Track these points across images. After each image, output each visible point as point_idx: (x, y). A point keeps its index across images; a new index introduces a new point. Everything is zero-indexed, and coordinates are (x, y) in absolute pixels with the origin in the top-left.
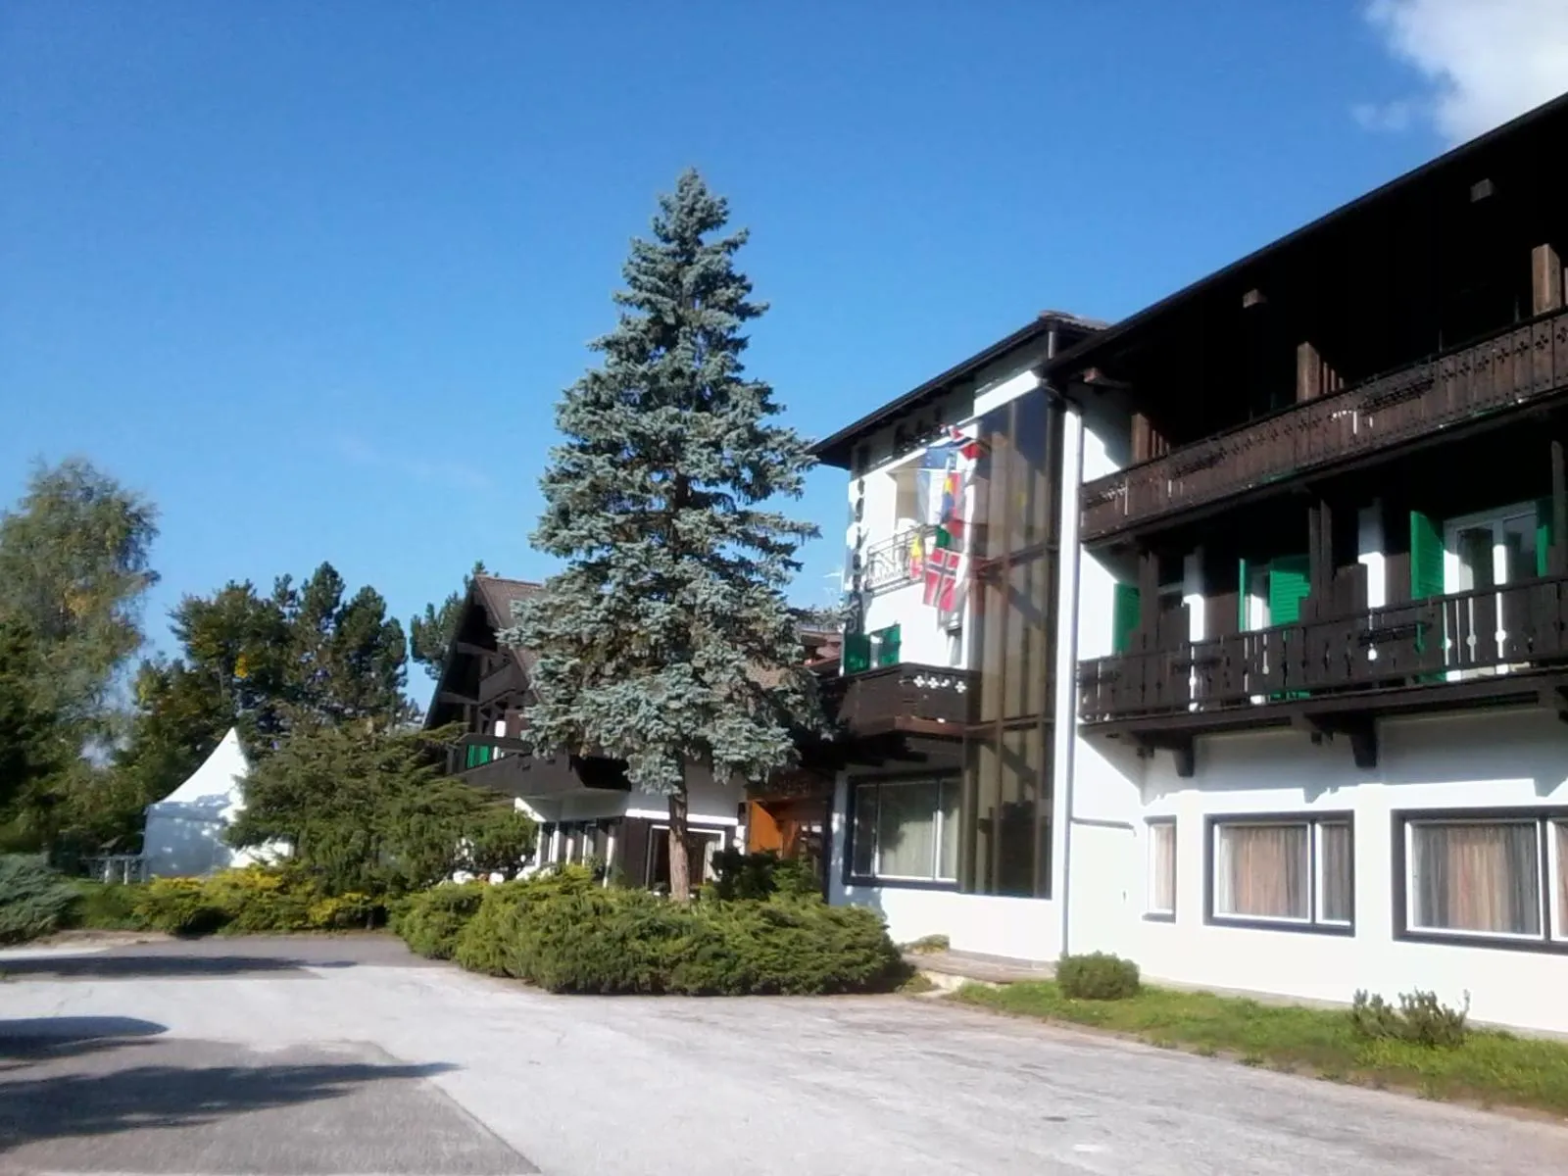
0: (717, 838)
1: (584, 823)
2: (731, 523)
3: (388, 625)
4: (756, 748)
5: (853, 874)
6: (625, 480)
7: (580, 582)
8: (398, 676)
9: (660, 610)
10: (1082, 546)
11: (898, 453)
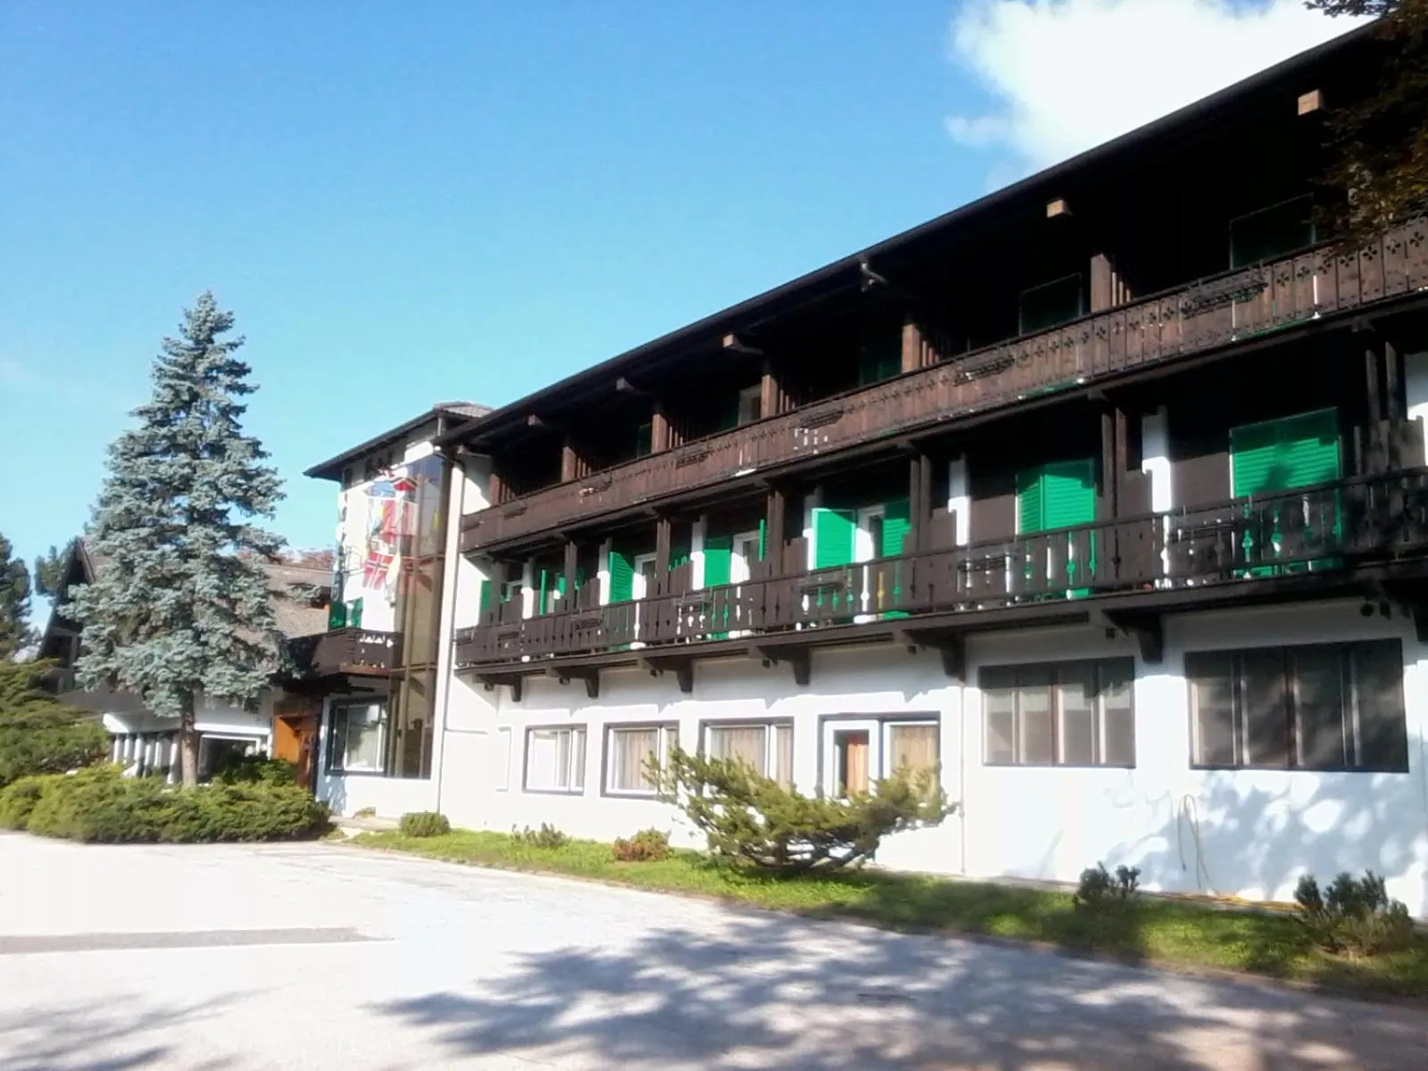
0: (254, 743)
1: (156, 733)
2: (220, 538)
3: (14, 564)
4: (236, 685)
5: (332, 768)
6: (146, 509)
7: (117, 574)
8: (23, 608)
9: (169, 596)
10: (461, 555)
11: (367, 478)
